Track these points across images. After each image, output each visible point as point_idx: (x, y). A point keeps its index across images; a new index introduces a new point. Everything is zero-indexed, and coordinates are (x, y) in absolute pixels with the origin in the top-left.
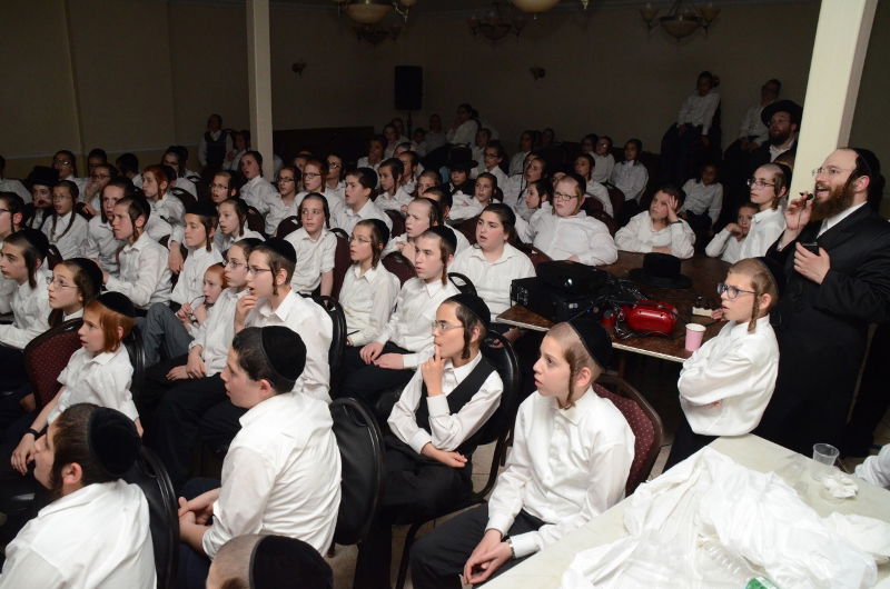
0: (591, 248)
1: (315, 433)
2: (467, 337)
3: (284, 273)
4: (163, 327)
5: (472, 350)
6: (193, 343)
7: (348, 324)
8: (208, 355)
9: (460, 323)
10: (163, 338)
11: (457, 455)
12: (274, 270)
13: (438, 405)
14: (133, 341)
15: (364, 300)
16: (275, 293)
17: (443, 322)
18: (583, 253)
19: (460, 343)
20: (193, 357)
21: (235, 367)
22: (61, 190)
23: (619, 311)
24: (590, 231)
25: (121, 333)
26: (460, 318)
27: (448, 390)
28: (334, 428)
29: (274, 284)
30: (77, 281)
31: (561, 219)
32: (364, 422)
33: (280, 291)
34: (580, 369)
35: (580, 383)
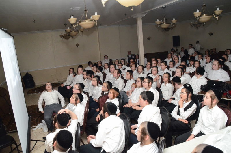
0: (223, 78)
1: (157, 112)
2: (187, 96)
3: (151, 83)
4: (123, 96)
5: (189, 99)
6: (129, 99)
7: (163, 96)
8: (133, 101)
9: (186, 93)
10: (123, 98)
11: (186, 121)
12: (149, 82)
13: (182, 110)
14: (119, 97)
15: (166, 91)
16: (149, 87)
17: (182, 92)
18: (221, 79)
19: (186, 97)
20: (129, 102)
21: (141, 98)
23: (228, 91)
24: (222, 73)
25: (116, 95)
26: (186, 92)
27: (184, 107)
29: (149, 85)
30: (107, 86)
32: (166, 111)
33: (150, 87)
34: (214, 99)
35: (214, 103)
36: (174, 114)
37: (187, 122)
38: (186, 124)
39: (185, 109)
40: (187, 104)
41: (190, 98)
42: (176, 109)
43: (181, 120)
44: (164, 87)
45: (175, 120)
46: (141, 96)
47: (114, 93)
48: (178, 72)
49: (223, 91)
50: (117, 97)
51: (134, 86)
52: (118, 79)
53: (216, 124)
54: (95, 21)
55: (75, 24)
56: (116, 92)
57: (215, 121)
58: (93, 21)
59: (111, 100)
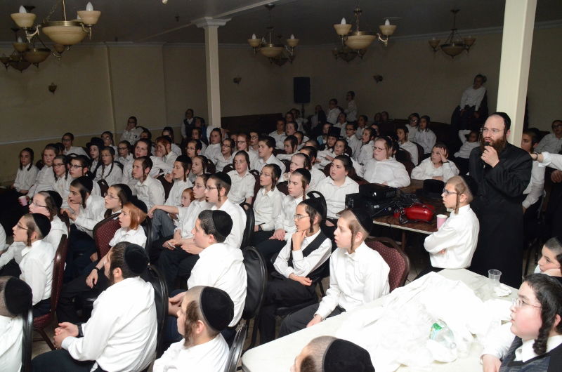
0: (395, 178)
1: (235, 261)
2: (311, 222)
3: (224, 190)
4: (161, 222)
5: (314, 227)
6: (176, 229)
8: (184, 234)
9: (307, 215)
10: (161, 227)
11: (308, 279)
12: (219, 188)
13: (298, 255)
14: (146, 223)
15: (267, 207)
16: (219, 200)
17: (299, 215)
18: (390, 181)
19: (309, 225)
20: (176, 235)
21: (199, 228)
22: (106, 152)
23: (402, 209)
25: (138, 219)
26: (308, 212)
28: (244, 261)
29: (219, 195)
30: (119, 196)
31: (378, 162)
32: (257, 257)
33: (222, 198)
34: (356, 233)
35: (357, 240)
36: (280, 264)
37: (308, 282)
38: (306, 286)
39: (306, 253)
40: (310, 239)
41: (317, 225)
42: (284, 253)
43: (295, 278)
44: (263, 198)
45: (281, 277)
46: (199, 222)
47: (133, 214)
48: (298, 163)
49: (393, 209)
50: (143, 224)
51: (188, 195)
52: (146, 183)
53: (364, 287)
54: (86, 26)
55: (31, 30)
56: (140, 211)
57: (363, 281)
58: (81, 26)
59: (128, 230)
